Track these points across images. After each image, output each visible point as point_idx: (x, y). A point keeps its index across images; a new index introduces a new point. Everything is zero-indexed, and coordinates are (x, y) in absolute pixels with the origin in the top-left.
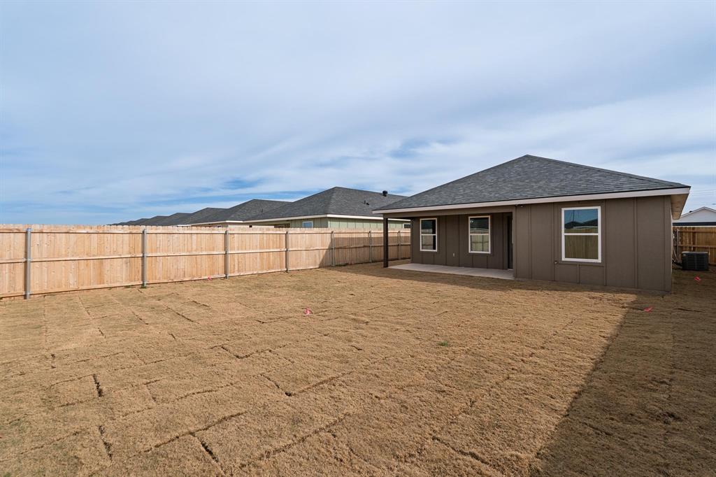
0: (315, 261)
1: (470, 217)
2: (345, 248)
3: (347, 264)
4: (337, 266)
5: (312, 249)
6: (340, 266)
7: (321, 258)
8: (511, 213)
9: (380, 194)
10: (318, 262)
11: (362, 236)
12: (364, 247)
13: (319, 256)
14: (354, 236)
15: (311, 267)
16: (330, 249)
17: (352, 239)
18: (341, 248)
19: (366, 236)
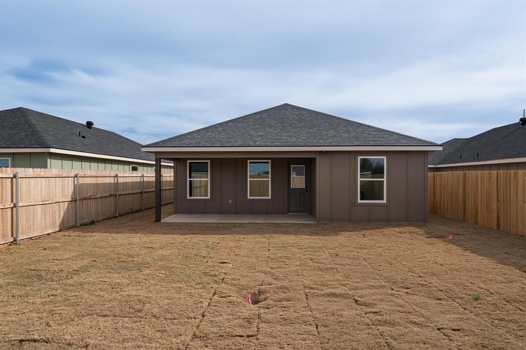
0: (54, 223)
1: (249, 161)
2: (90, 198)
3: (93, 223)
4: (81, 225)
5: (50, 202)
6: (85, 225)
7: (62, 215)
8: (315, 158)
9: (82, 125)
10: (58, 223)
11: (108, 180)
12: (111, 195)
13: (60, 211)
14: (101, 181)
15: (50, 232)
16: (74, 200)
17: (97, 185)
18: (85, 199)
19: (112, 180)
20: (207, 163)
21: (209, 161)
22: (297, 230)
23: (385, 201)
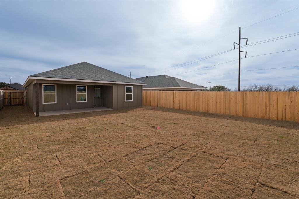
1: (77, 86)
20: (55, 86)
21: (56, 85)
22: (107, 113)
23: (132, 101)
